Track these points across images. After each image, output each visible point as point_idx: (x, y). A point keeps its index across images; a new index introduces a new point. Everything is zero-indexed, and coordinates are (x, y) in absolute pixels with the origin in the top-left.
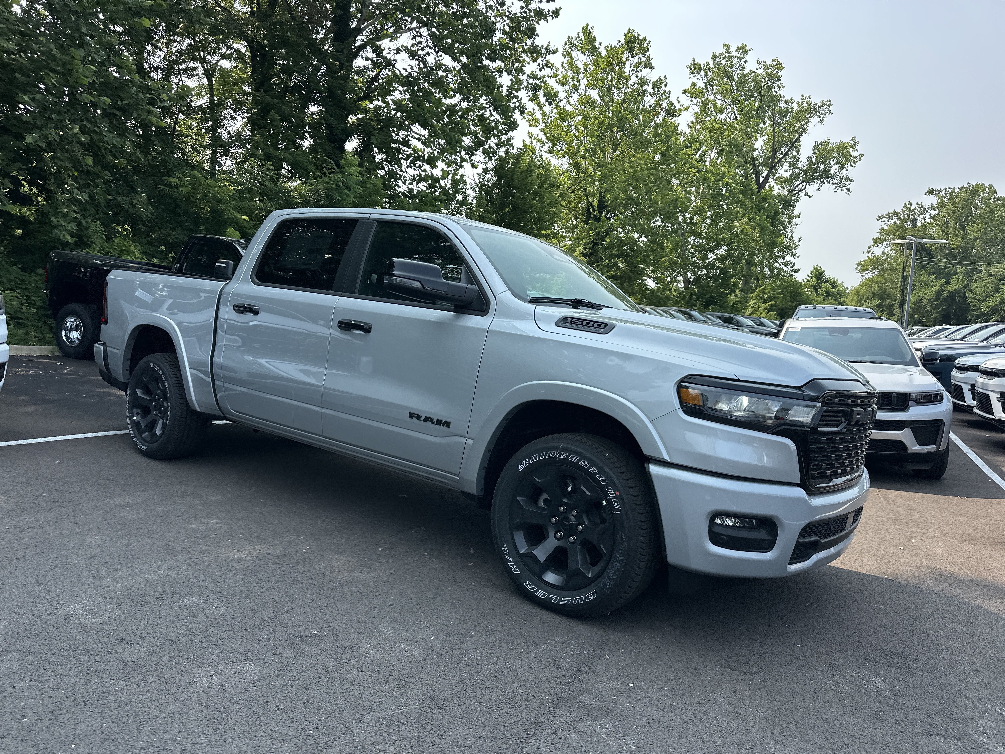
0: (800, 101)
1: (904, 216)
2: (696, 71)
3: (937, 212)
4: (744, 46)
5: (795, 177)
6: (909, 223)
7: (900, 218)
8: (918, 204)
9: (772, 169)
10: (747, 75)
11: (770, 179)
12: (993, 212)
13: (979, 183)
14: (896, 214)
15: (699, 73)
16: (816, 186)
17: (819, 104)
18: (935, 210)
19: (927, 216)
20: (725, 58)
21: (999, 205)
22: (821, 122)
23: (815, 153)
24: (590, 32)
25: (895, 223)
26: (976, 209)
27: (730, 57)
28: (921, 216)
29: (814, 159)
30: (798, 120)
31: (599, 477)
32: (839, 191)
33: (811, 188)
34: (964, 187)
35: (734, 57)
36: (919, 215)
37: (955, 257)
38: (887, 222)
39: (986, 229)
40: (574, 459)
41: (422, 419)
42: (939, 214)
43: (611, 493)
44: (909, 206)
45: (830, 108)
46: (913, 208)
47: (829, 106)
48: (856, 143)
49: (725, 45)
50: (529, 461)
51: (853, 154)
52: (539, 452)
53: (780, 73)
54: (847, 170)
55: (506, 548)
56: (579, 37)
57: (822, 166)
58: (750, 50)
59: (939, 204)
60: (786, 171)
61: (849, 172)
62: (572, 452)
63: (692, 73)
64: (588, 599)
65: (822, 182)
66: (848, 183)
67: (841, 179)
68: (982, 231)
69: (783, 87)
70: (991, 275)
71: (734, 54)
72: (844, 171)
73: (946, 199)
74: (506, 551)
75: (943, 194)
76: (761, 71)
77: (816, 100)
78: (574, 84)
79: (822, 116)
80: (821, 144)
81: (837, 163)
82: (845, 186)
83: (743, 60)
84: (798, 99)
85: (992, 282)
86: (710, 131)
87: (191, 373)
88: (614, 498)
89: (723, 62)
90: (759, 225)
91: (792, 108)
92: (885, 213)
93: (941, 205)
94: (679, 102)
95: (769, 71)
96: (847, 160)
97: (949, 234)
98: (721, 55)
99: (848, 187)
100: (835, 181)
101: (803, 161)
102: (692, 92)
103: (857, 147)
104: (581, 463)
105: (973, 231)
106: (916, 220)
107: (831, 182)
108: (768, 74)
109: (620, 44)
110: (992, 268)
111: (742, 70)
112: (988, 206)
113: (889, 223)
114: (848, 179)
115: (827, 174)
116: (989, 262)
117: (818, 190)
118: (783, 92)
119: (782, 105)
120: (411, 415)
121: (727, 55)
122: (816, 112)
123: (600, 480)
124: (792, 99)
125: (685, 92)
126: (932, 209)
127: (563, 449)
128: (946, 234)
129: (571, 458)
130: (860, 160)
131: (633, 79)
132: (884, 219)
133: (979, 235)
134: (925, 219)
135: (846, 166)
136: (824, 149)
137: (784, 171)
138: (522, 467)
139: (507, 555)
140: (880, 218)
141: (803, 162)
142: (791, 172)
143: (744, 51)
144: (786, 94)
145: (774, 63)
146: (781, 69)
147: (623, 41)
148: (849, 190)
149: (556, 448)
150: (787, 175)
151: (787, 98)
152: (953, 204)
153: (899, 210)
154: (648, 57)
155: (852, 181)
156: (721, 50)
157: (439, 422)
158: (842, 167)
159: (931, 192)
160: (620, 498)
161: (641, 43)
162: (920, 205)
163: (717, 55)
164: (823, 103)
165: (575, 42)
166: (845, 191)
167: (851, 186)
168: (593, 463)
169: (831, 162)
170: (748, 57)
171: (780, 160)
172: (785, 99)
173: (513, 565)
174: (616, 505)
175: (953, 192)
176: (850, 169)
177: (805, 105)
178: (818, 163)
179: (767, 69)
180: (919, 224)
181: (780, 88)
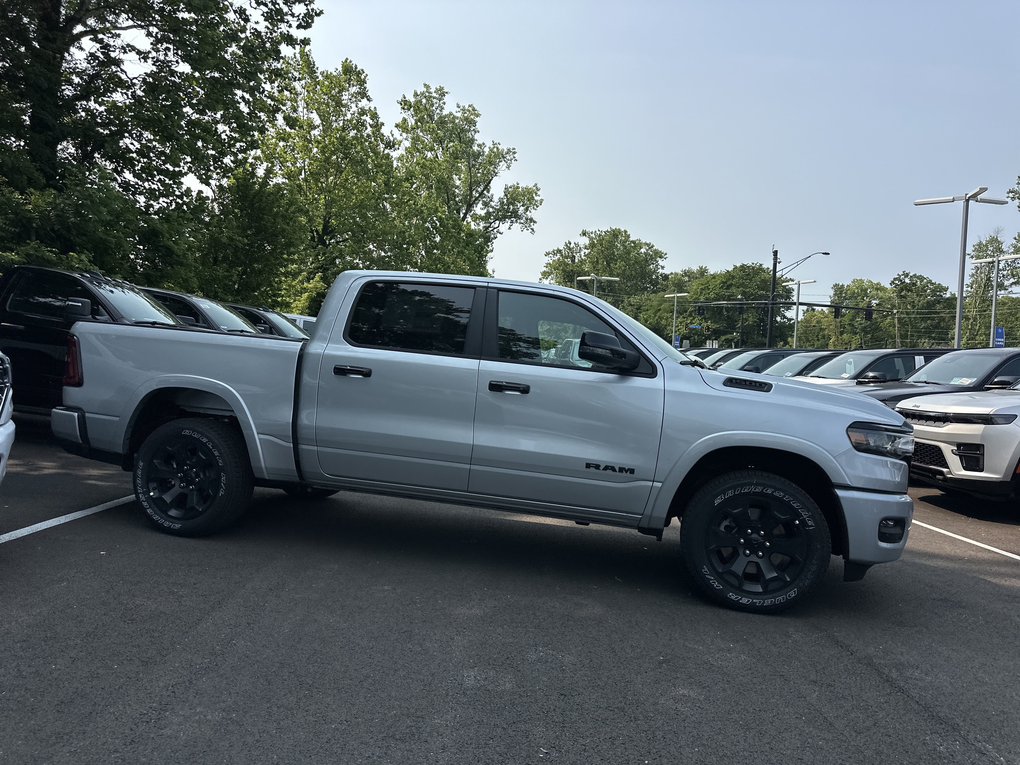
0: (492, 146)
1: (565, 253)
2: (406, 107)
3: (589, 251)
4: (441, 89)
5: (488, 214)
6: (569, 260)
7: (562, 255)
8: (575, 244)
9: (470, 207)
10: (446, 116)
11: (468, 216)
12: (629, 253)
13: (618, 228)
14: (559, 251)
15: (409, 110)
16: (507, 225)
17: (506, 150)
18: (588, 249)
19: (582, 253)
20: (425, 97)
21: (632, 247)
22: (508, 167)
23: (506, 195)
24: (307, 55)
25: (559, 259)
26: (618, 250)
27: (431, 97)
28: (578, 254)
29: (505, 201)
30: (491, 163)
31: (793, 503)
32: (525, 230)
33: (504, 227)
34: (608, 231)
35: (434, 98)
36: (576, 253)
37: (605, 289)
38: (552, 258)
39: (625, 267)
40: (769, 491)
41: (601, 468)
42: (590, 253)
43: (805, 514)
44: (569, 245)
45: (515, 155)
46: (571, 246)
47: (514, 153)
48: (538, 190)
49: (425, 85)
50: (725, 496)
51: (536, 198)
52: (734, 488)
53: (476, 119)
54: (530, 212)
55: (706, 570)
56: (295, 57)
57: (511, 207)
58: (447, 93)
59: (590, 244)
60: (482, 209)
61: (532, 214)
62: (765, 486)
63: (404, 109)
64: (789, 596)
65: (512, 222)
66: (532, 224)
67: (527, 219)
68: (623, 268)
69: (478, 132)
70: (631, 305)
71: (434, 95)
72: (528, 213)
73: (595, 241)
74: (707, 572)
75: (593, 235)
76: (459, 115)
77: (503, 147)
78: (293, 105)
79: (509, 162)
80: (510, 187)
81: (523, 206)
82: (530, 226)
83: (441, 102)
84: (489, 144)
85: (632, 311)
86: (421, 167)
87: (260, 439)
88: (808, 517)
89: (424, 101)
90: (469, 259)
91: (483, 152)
92: (551, 250)
93: (592, 246)
94: (393, 135)
95: (466, 115)
96: (531, 203)
97: (599, 270)
98: (422, 94)
99: (532, 227)
100: (522, 221)
101: (496, 201)
102: (402, 126)
103: (539, 193)
104: (776, 494)
105: (617, 268)
106: (574, 257)
107: (519, 221)
108: (466, 119)
109: (338, 72)
110: (631, 299)
111: (441, 111)
112: (625, 247)
113: (554, 259)
114: (532, 220)
115: (515, 215)
116: (629, 294)
117: (509, 228)
118: (476, 136)
119: (475, 148)
120: (588, 466)
121: (427, 94)
122: (504, 157)
123: (794, 505)
124: (484, 144)
125: (397, 126)
126: (585, 248)
127: (757, 484)
128: (597, 270)
129: (766, 491)
130: (541, 205)
131: (354, 108)
132: (550, 255)
133: (621, 272)
134: (581, 257)
135: (530, 209)
136: (514, 192)
137: (479, 210)
138: (717, 501)
139: (708, 575)
140: (547, 254)
141: (495, 203)
142: (485, 211)
143: (442, 93)
144: (479, 138)
145: (470, 108)
146: (478, 115)
147: (340, 69)
148: (532, 229)
149: (751, 484)
150: (483, 213)
151: (480, 142)
152: (601, 245)
153: (561, 248)
154: (365, 88)
155: (535, 222)
156: (421, 89)
157: (621, 470)
158: (527, 210)
159: (584, 234)
160: (812, 517)
161: (359, 74)
162: (577, 245)
163: (419, 93)
164: (509, 151)
165: (292, 62)
166: (530, 230)
167: (535, 227)
168: (786, 493)
169: (519, 205)
170: (446, 98)
171: (477, 199)
172: (477, 142)
173: (715, 583)
174: (810, 523)
175: (600, 235)
176: (533, 211)
177: (495, 150)
178: (509, 204)
179: (465, 113)
180: (577, 261)
181: (475, 132)
